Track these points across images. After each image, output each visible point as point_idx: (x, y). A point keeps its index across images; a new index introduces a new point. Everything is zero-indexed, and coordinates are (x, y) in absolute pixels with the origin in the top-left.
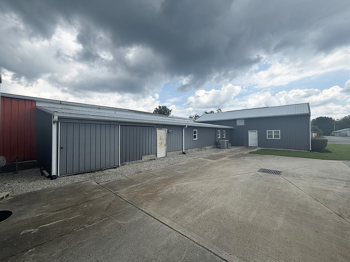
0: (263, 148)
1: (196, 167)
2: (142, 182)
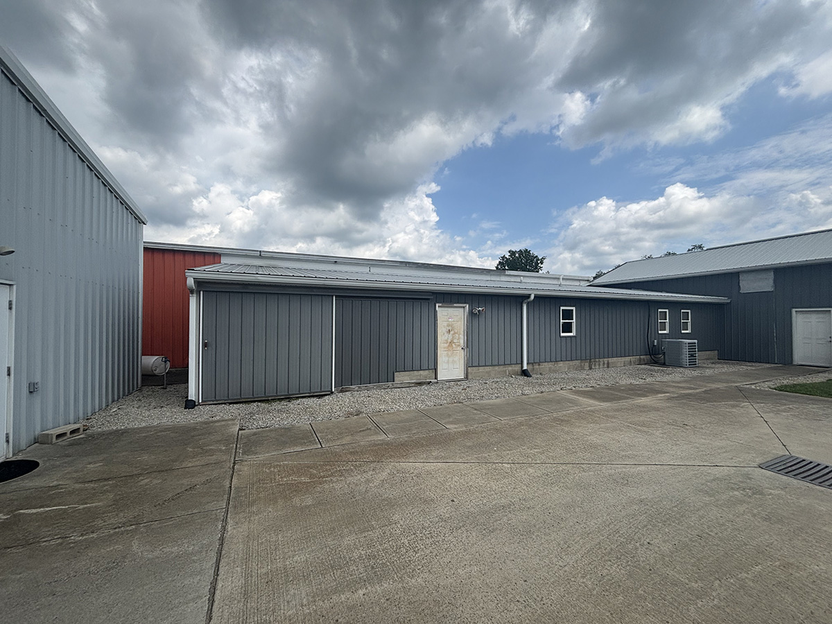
1: (520, 419)
2: (328, 441)
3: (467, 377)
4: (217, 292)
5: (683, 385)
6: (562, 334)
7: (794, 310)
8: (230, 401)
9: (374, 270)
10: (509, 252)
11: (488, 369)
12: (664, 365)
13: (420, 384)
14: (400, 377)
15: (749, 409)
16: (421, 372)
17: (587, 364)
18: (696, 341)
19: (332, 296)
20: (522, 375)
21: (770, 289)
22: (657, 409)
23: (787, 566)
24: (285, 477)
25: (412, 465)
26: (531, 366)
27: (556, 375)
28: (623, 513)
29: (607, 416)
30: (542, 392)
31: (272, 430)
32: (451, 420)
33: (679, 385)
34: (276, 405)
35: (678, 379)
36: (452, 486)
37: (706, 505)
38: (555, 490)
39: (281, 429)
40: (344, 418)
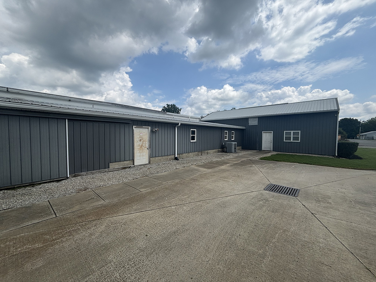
0: (279, 153)
1: (177, 181)
2: (61, 211)
3: (150, 163)
5: (234, 160)
6: (191, 141)
7: (263, 132)
9: (95, 106)
10: (167, 105)
11: (160, 158)
12: (226, 152)
13: (125, 168)
14: (113, 166)
15: (255, 168)
16: (125, 162)
17: (200, 153)
18: (236, 143)
19: (65, 119)
20: (175, 160)
21: (257, 124)
22: (228, 171)
23: (284, 231)
25: (121, 217)
26: (178, 155)
27: (189, 159)
28: (227, 222)
29: (211, 175)
30: (184, 167)
32: (143, 186)
33: (232, 160)
34: (20, 191)
35: (231, 158)
36: (145, 226)
37: (254, 210)
38: (197, 216)
39: (22, 208)
40: (75, 194)
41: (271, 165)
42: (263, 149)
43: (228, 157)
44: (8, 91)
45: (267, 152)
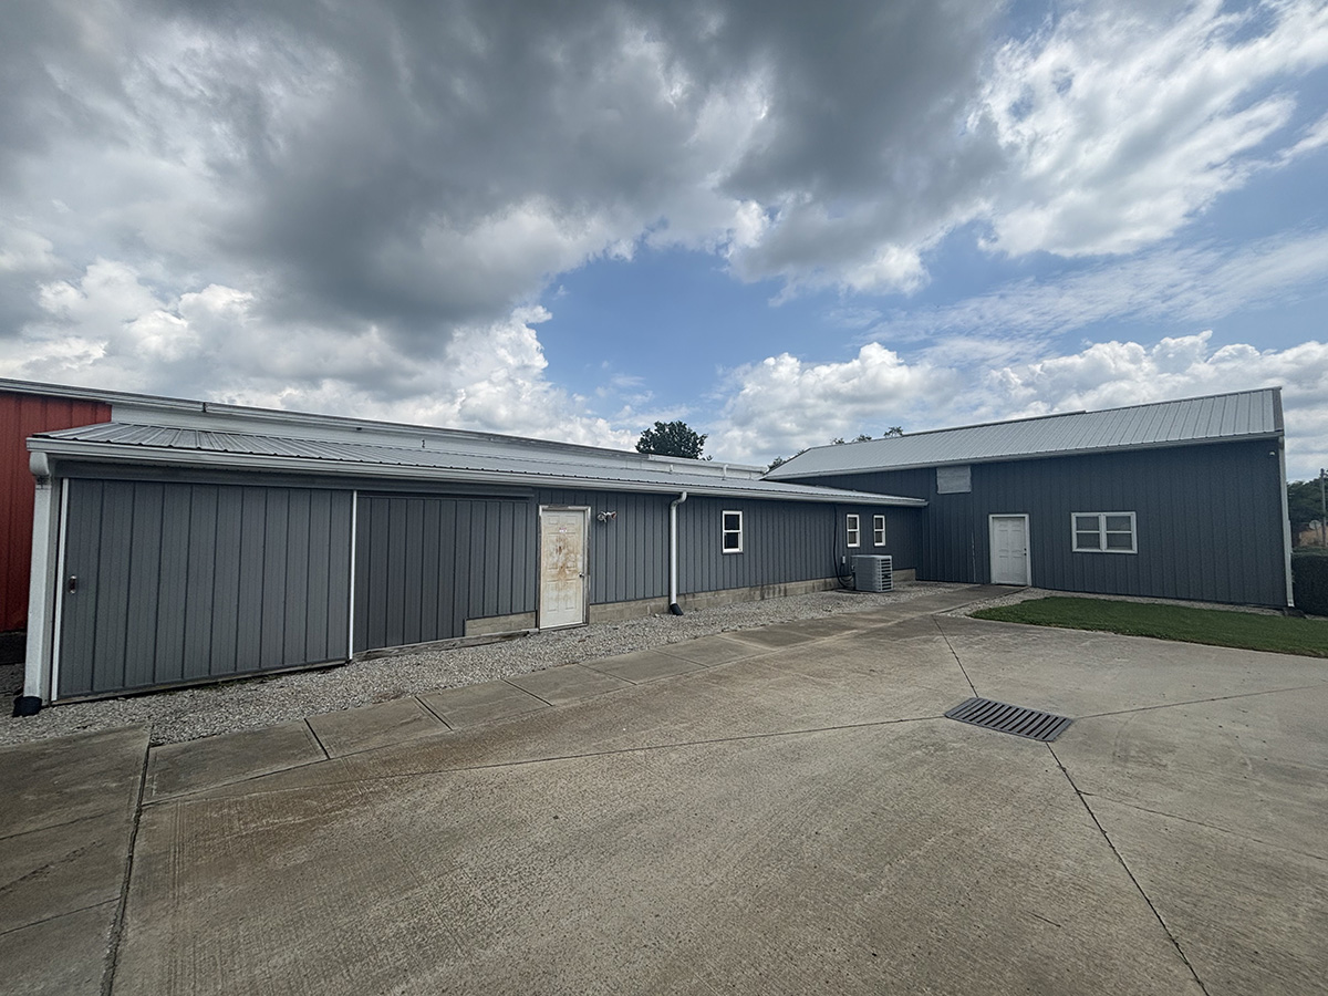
1: (664, 680)
2: (340, 747)
3: (587, 622)
4: (102, 480)
5: (874, 617)
6: (725, 551)
7: (991, 516)
8: (125, 693)
9: (430, 445)
10: (656, 424)
11: (619, 606)
12: (854, 590)
13: (510, 637)
14: (475, 628)
15: (942, 644)
16: (512, 618)
17: (758, 592)
18: (890, 557)
19: (352, 491)
20: (669, 613)
21: (968, 490)
22: (840, 652)
24: (251, 821)
25: (492, 770)
26: (682, 599)
27: (716, 611)
28: (790, 799)
29: (779, 667)
30: (696, 637)
31: (225, 739)
32: (559, 691)
33: (870, 617)
34: (232, 692)
35: (868, 609)
36: (556, 795)
40: (370, 706)
41: (1004, 637)
42: (995, 578)
43: (855, 609)
44: (204, 411)
45: (1011, 590)
